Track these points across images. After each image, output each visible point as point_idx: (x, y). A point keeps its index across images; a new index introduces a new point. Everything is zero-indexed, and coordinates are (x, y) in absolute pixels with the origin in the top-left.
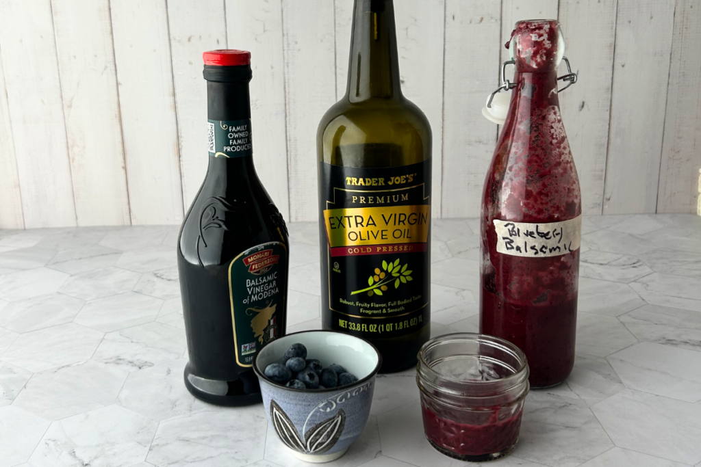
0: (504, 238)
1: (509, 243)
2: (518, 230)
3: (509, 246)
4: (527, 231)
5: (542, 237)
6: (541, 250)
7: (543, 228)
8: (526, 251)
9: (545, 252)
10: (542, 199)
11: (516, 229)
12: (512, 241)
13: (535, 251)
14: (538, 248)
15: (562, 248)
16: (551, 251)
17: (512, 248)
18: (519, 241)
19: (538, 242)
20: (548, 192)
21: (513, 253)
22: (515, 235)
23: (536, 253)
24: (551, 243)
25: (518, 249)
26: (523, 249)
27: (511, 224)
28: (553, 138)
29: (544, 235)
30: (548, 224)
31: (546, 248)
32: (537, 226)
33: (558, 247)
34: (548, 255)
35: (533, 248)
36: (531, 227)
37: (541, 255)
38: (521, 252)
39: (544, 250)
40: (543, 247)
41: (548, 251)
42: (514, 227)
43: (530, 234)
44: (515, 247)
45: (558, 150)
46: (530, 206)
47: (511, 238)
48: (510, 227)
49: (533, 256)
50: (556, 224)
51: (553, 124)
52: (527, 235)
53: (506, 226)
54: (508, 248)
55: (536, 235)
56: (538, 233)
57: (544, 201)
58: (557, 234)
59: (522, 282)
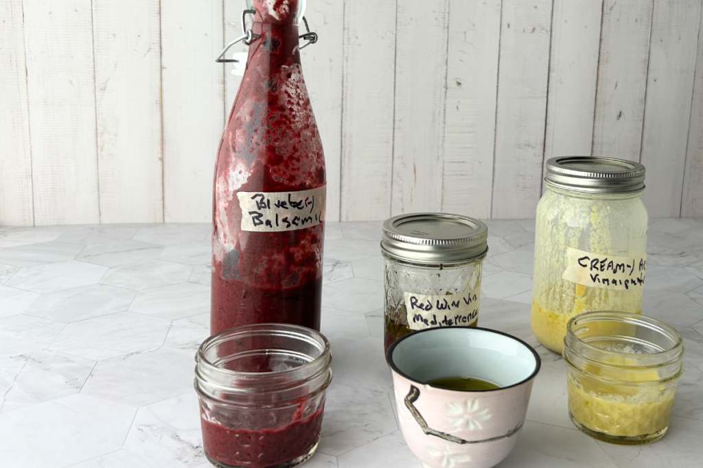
0: (251, 213)
1: (257, 218)
2: (268, 201)
3: (257, 221)
4: (279, 201)
5: (294, 207)
6: (294, 222)
7: (296, 196)
8: (277, 225)
9: (297, 225)
10: (293, 165)
11: (265, 201)
12: (261, 215)
13: (286, 224)
14: (290, 220)
15: (314, 219)
16: (303, 223)
17: (262, 223)
18: (269, 214)
19: (290, 213)
20: (299, 156)
21: (263, 228)
22: (265, 207)
23: (288, 226)
24: (303, 214)
25: (268, 223)
26: (273, 223)
27: (259, 195)
28: (300, 99)
29: (296, 205)
30: (300, 192)
31: (299, 219)
32: (290, 195)
33: (310, 218)
34: (301, 227)
35: (285, 220)
36: (283, 196)
37: (293, 228)
38: (271, 226)
39: (296, 221)
40: (296, 218)
41: (300, 222)
42: (263, 198)
43: (281, 204)
44: (264, 222)
46: (281, 172)
47: (259, 211)
48: (259, 199)
49: (286, 229)
50: (309, 191)
51: (298, 84)
52: (278, 206)
53: (253, 198)
54: (255, 224)
55: (288, 205)
56: (291, 203)
57: (295, 167)
58: (309, 203)
59: (271, 262)
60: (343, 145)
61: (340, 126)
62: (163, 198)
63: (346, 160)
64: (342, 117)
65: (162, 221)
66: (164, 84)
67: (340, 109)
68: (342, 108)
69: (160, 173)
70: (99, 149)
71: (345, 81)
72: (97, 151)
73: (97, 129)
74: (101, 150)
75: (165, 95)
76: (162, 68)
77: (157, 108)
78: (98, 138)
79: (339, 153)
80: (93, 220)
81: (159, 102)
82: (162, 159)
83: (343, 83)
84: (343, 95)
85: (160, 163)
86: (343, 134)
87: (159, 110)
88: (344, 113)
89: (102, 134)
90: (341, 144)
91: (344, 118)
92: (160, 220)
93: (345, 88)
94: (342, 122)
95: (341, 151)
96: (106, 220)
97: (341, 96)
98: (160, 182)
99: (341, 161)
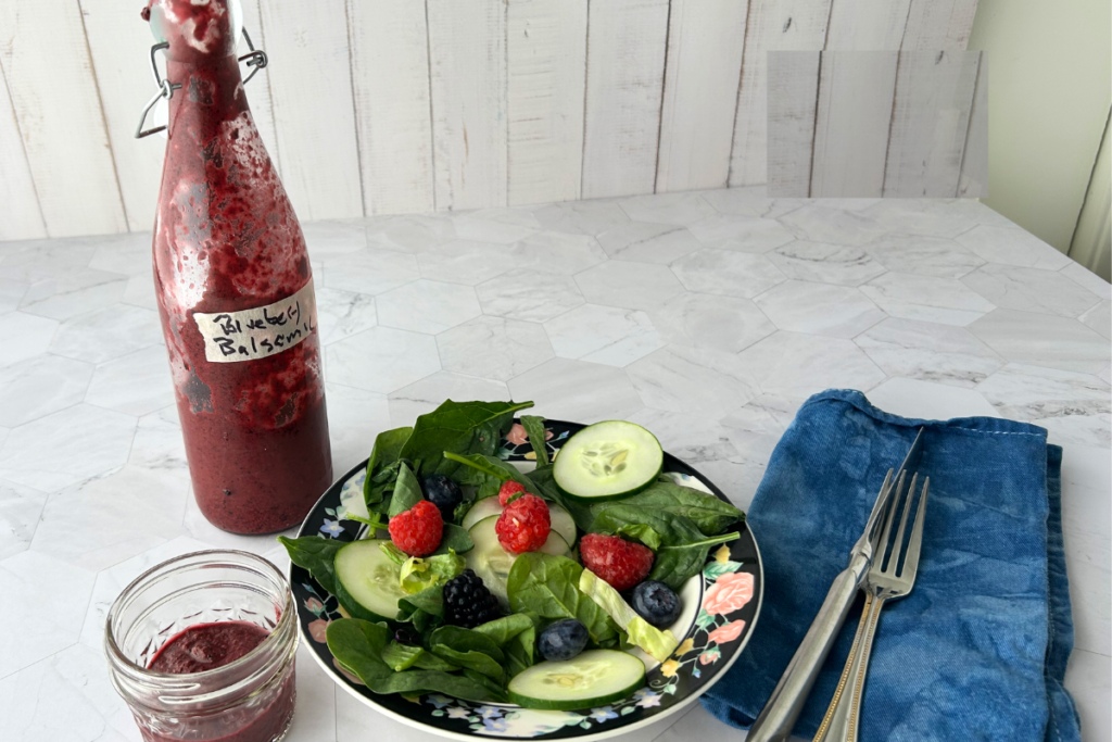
0: (216, 340)
1: (226, 345)
2: (238, 323)
3: (226, 350)
4: (252, 321)
5: (274, 323)
6: (277, 343)
7: (273, 310)
8: (255, 351)
9: (281, 345)
10: (263, 267)
11: (233, 323)
12: (231, 342)
13: (267, 347)
14: (271, 341)
15: (303, 329)
16: (289, 340)
17: (233, 351)
18: (240, 339)
19: (269, 334)
20: (269, 254)
21: (236, 358)
22: (234, 331)
23: (270, 350)
24: (285, 330)
25: (242, 350)
26: (249, 349)
27: (225, 317)
28: (256, 166)
29: (277, 321)
30: (279, 302)
31: (282, 338)
32: (265, 310)
33: (298, 331)
34: (287, 346)
35: (264, 343)
36: (256, 314)
37: (277, 350)
38: (247, 354)
39: (280, 341)
40: (279, 337)
41: (285, 341)
42: (230, 320)
43: (257, 324)
44: (237, 350)
45: (266, 183)
46: (249, 282)
47: (227, 337)
48: (224, 321)
49: (268, 354)
50: (289, 298)
51: (250, 143)
52: (252, 327)
53: (216, 320)
54: (225, 354)
55: (265, 324)
56: (268, 320)
57: (266, 270)
58: (293, 314)
59: (256, 396)
60: (357, 108)
61: (349, 79)
62: (122, 199)
63: (364, 129)
64: (351, 65)
65: (126, 230)
66: (90, 38)
67: (347, 53)
68: (350, 50)
69: (111, 166)
70: (24, 138)
71: (349, 8)
72: (22, 141)
73: (14, 111)
74: (27, 139)
75: (94, 55)
76: (82, 14)
77: (87, 74)
78: (20, 123)
79: (353, 119)
80: (39, 233)
81: (89, 65)
82: (109, 146)
83: (347, 11)
84: (348, 31)
85: (107, 151)
86: (356, 92)
87: (91, 77)
88: (353, 60)
89: (23, 116)
90: (354, 106)
91: (354, 68)
92: (123, 228)
93: (351, 20)
94: (351, 73)
95: (355, 117)
96: (55, 232)
97: (346, 33)
98: (113, 177)
99: (357, 132)
